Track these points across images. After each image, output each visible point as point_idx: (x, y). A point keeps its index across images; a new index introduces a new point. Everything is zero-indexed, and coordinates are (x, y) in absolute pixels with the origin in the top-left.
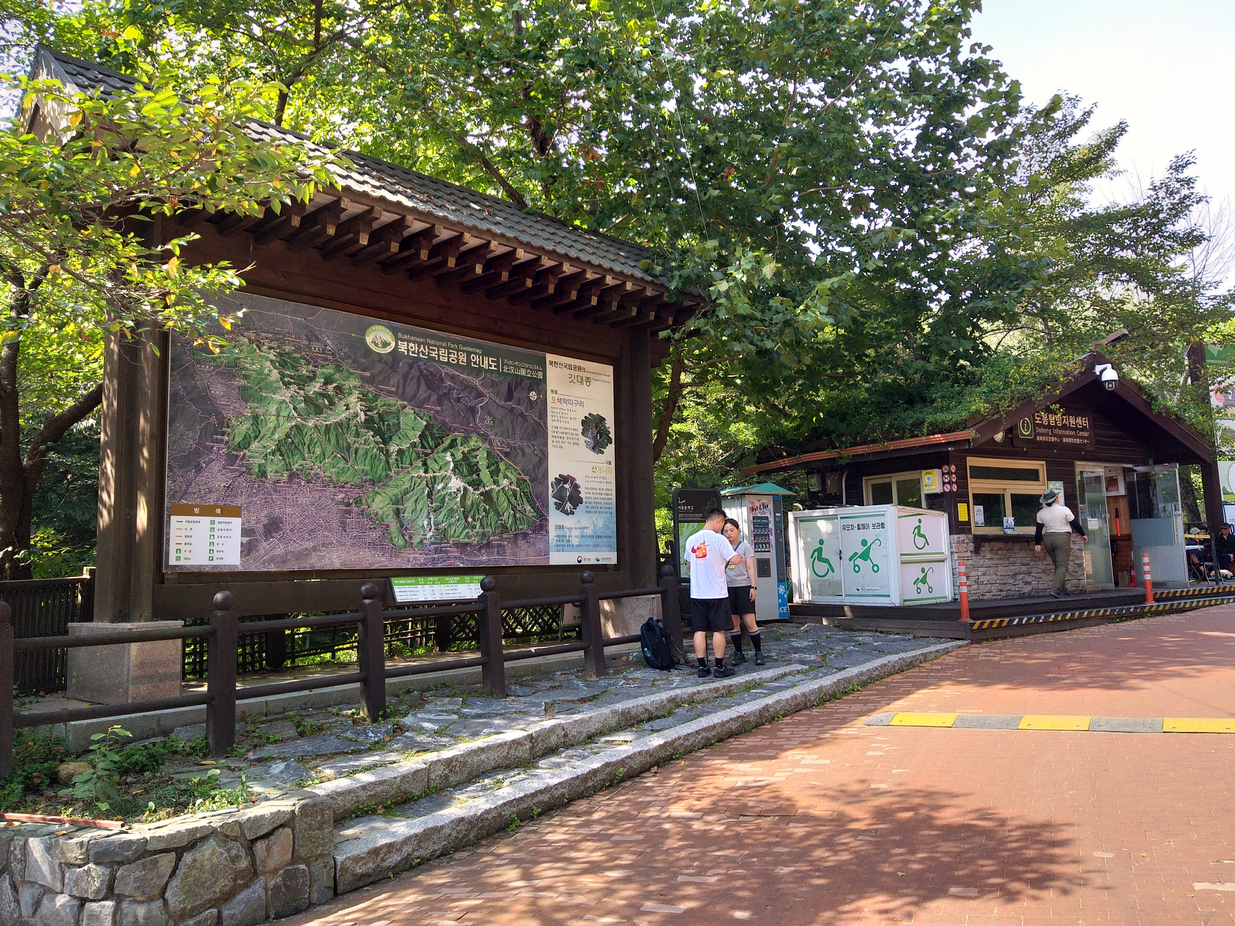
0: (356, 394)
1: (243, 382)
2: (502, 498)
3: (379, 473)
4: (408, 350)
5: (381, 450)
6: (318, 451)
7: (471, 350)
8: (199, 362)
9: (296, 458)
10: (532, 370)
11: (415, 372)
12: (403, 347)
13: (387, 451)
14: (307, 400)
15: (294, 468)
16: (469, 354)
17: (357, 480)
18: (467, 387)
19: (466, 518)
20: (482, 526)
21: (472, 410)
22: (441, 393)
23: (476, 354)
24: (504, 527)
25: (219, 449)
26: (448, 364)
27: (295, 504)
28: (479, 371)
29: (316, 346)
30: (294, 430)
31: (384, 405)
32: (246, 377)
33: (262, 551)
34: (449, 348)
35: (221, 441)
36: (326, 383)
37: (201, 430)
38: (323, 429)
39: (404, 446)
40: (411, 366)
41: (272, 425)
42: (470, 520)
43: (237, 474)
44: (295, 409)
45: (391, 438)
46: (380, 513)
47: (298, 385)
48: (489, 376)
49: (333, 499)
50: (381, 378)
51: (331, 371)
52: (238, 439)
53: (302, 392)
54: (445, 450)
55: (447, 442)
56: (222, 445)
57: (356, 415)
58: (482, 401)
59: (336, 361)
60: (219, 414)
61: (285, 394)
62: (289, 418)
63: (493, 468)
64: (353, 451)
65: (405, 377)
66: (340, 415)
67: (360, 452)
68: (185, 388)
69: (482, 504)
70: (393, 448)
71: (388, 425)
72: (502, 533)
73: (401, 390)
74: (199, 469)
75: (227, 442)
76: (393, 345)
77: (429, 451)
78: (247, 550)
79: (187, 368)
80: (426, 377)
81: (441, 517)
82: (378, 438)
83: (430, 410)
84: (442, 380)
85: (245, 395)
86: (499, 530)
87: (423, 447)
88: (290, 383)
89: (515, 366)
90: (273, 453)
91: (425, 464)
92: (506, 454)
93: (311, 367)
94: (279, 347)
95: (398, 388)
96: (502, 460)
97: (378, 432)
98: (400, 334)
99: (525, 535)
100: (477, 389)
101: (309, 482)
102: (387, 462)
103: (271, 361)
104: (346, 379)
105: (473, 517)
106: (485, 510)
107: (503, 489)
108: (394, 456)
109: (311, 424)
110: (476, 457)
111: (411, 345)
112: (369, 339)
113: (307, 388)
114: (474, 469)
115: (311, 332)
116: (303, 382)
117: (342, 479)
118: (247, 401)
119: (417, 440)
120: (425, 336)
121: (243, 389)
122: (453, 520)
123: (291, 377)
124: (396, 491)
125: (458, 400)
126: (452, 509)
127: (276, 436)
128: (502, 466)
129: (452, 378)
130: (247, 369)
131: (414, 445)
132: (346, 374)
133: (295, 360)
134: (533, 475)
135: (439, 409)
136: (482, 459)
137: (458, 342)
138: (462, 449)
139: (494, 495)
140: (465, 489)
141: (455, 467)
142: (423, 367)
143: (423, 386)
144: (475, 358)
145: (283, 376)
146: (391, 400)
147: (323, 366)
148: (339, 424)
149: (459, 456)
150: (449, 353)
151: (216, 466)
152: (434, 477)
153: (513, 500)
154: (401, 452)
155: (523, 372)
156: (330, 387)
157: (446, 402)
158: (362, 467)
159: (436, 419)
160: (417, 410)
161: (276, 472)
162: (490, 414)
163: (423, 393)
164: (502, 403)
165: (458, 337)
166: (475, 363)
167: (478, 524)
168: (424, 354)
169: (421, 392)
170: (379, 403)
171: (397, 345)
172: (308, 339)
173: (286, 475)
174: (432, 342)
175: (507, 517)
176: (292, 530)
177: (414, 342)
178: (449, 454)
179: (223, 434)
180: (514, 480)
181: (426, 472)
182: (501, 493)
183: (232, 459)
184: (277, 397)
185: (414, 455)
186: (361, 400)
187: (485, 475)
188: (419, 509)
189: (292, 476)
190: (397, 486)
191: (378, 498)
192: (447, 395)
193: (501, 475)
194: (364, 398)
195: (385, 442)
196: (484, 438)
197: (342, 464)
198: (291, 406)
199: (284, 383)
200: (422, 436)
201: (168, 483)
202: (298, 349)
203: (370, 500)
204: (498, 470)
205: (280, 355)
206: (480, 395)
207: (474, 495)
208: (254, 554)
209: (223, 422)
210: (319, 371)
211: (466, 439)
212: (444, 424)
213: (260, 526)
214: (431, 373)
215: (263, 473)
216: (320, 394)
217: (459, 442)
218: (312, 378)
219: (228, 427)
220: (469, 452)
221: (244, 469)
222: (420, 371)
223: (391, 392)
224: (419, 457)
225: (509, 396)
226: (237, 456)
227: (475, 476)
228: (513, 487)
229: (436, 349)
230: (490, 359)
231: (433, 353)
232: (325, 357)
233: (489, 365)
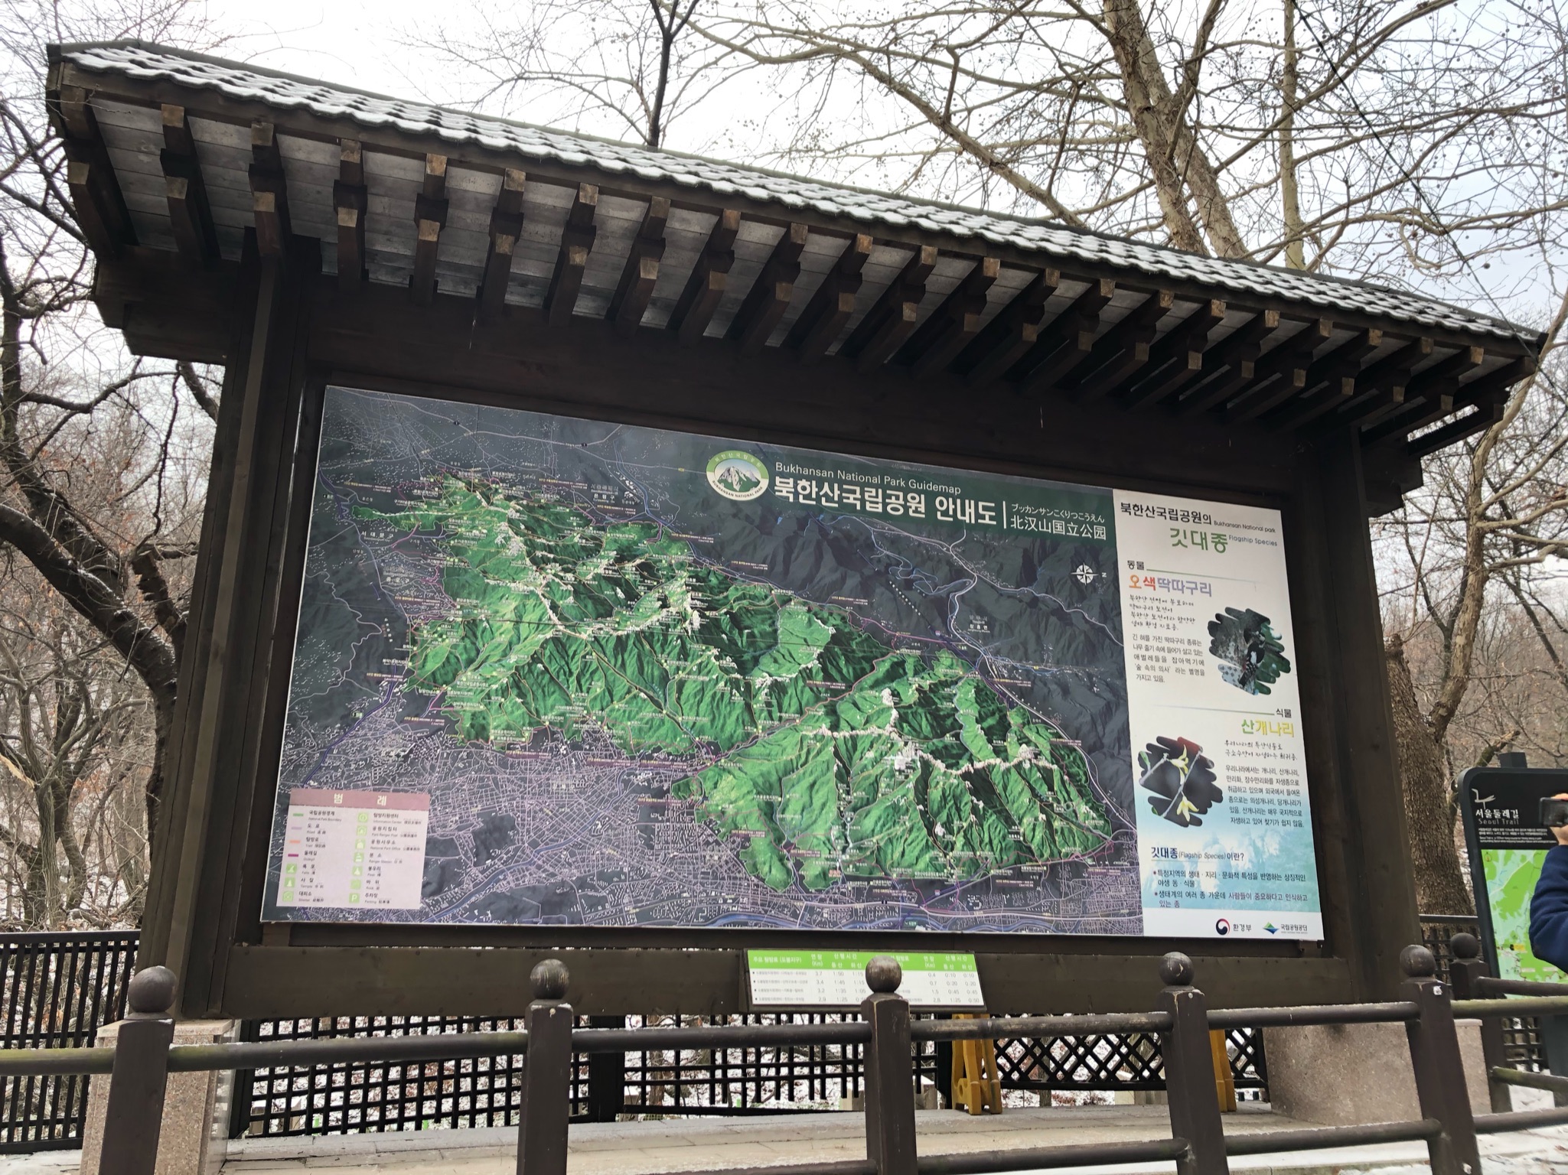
0: (683, 577)
1: (451, 561)
2: (1016, 785)
3: (730, 727)
4: (796, 494)
5: (735, 684)
6: (598, 687)
7: (935, 488)
8: (366, 527)
9: (550, 701)
10: (1079, 523)
11: (810, 534)
12: (784, 489)
13: (748, 686)
14: (580, 591)
15: (547, 719)
16: (930, 497)
17: (681, 744)
18: (926, 558)
19: (930, 827)
20: (968, 843)
21: (942, 607)
22: (867, 572)
23: (947, 496)
24: (1024, 851)
25: (392, 684)
26: (884, 515)
27: (545, 789)
28: (957, 526)
29: (603, 493)
30: (551, 646)
31: (743, 597)
32: (458, 551)
33: (468, 885)
34: (885, 487)
35: (399, 670)
36: (621, 559)
37: (359, 649)
38: (612, 644)
39: (785, 677)
40: (802, 524)
41: (504, 639)
42: (939, 830)
43: (426, 731)
44: (554, 607)
45: (756, 661)
46: (730, 810)
47: (562, 562)
48: (977, 536)
49: (627, 783)
50: (737, 547)
51: (633, 536)
52: (432, 666)
53: (570, 576)
54: (877, 685)
55: (883, 667)
56: (398, 678)
57: (683, 617)
58: (963, 586)
59: (645, 518)
60: (396, 619)
61: (536, 581)
62: (539, 625)
63: (991, 721)
64: (672, 686)
65: (789, 544)
66: (648, 615)
67: (689, 689)
68: (335, 573)
69: (968, 797)
70: (761, 680)
71: (751, 635)
72: (1018, 861)
73: (779, 568)
74: (349, 722)
75: (410, 672)
76: (764, 484)
77: (841, 686)
78: (437, 882)
79: (343, 538)
80: (834, 544)
81: (868, 823)
82: (728, 662)
83: (844, 604)
84: (870, 547)
85: (453, 584)
86: (1012, 856)
87: (828, 677)
88: (546, 561)
89: (1039, 517)
90: (504, 692)
91: (832, 711)
92: (1023, 693)
93: (590, 531)
94: (527, 496)
95: (772, 568)
96: (1012, 705)
97: (728, 649)
98: (779, 466)
99: (1077, 869)
100: (950, 563)
101: (575, 747)
102: (748, 707)
103: (511, 522)
104: (663, 550)
105: (948, 826)
106: (975, 810)
107: (1018, 767)
108: (762, 697)
109: (586, 634)
110: (950, 698)
111: (803, 483)
112: (713, 477)
113: (580, 569)
114: (945, 723)
115: (595, 467)
116: (570, 558)
117: (650, 740)
118: (455, 596)
119: (814, 664)
120: (836, 466)
121: (453, 571)
122: (898, 830)
123: (550, 549)
124: (766, 766)
125: (908, 585)
126: (895, 808)
127: (513, 659)
128: (1014, 719)
129: (894, 542)
130: (461, 537)
131: (807, 674)
132: (663, 541)
133: (559, 518)
134: (1092, 739)
135: (864, 602)
136: (964, 703)
137: (907, 476)
138: (916, 682)
139: (996, 778)
140: (927, 766)
141: (903, 718)
142: (828, 524)
143: (829, 559)
144: (943, 504)
145: (531, 547)
146: (759, 588)
147: (615, 528)
148: (647, 636)
149: (910, 696)
150: (886, 496)
151: (384, 717)
152: (854, 739)
153: (1043, 790)
154: (778, 689)
155: (1059, 528)
156: (630, 567)
157: (879, 590)
158: (692, 718)
159: (856, 622)
160: (815, 606)
161: (508, 727)
162: (981, 611)
163: (828, 572)
164: (1011, 589)
165: (905, 466)
166: (945, 513)
167: (960, 841)
168: (829, 499)
169: (823, 571)
170: (732, 593)
171: (772, 484)
172: (588, 480)
173: (528, 732)
174: (849, 477)
175: (1030, 825)
176: (534, 844)
177: (809, 478)
178: (886, 692)
179: (403, 656)
180: (1045, 747)
181: (835, 727)
182: (1014, 775)
183: (417, 703)
184: (519, 587)
185: (808, 694)
186: (695, 589)
187: (973, 736)
188: (817, 802)
189: (542, 735)
190: (768, 757)
191: (727, 781)
192: (883, 575)
193: (1011, 737)
194: (700, 582)
195: (743, 669)
196: (970, 659)
197: (648, 712)
198: (547, 603)
199: (534, 561)
200: (825, 658)
201: (286, 747)
202: (566, 499)
203: (708, 785)
204: (1003, 727)
205: (529, 509)
206: (958, 573)
207: (945, 778)
208: (452, 891)
209: (404, 634)
210: (607, 536)
211: (925, 665)
212: (875, 631)
213: (467, 835)
214: (848, 536)
215: (480, 731)
216: (608, 579)
217: (909, 667)
218: (593, 550)
219: (414, 642)
220: (934, 688)
221: (441, 722)
222: (823, 531)
223: (760, 573)
224: (818, 699)
225: (1028, 575)
226: (428, 698)
227: (948, 738)
228: (1043, 763)
229: (858, 489)
230: (981, 504)
231: (852, 496)
232: (621, 510)
233: (978, 516)
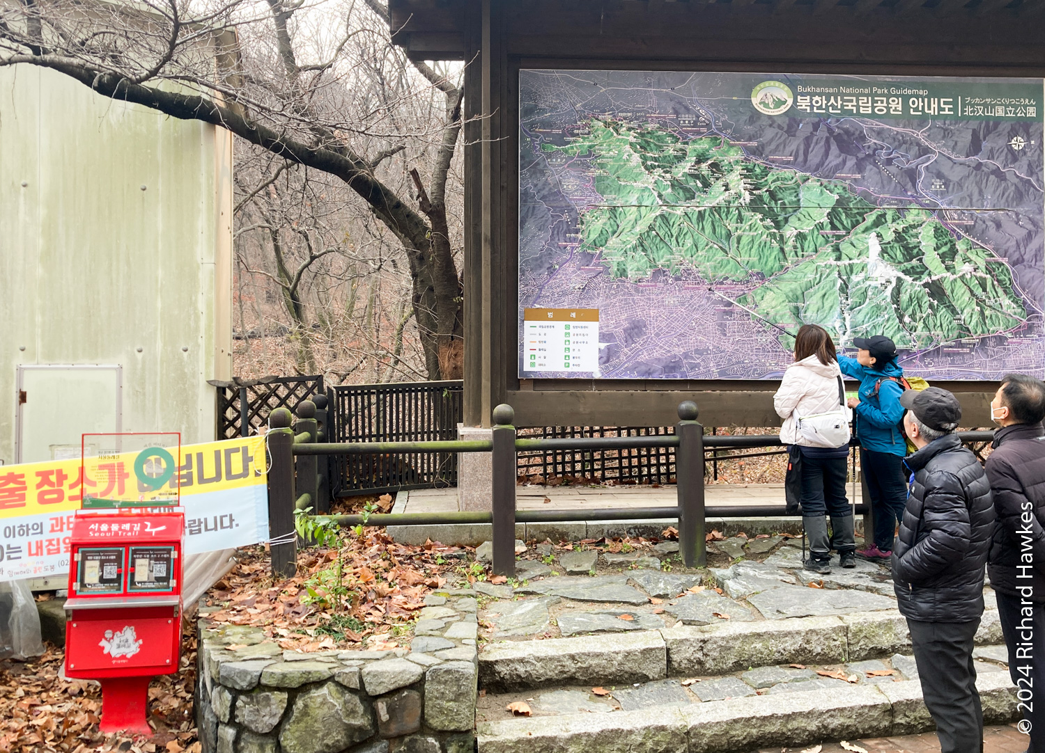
0: (738, 169)
1: (598, 172)
2: (961, 289)
3: (770, 264)
4: (812, 106)
5: (773, 236)
6: (689, 242)
7: (910, 92)
8: (550, 156)
9: (661, 253)
10: (1016, 107)
11: (822, 133)
12: (804, 103)
13: (782, 236)
14: (675, 184)
15: (660, 263)
16: (906, 99)
17: (740, 274)
18: (902, 142)
19: (901, 318)
20: (926, 326)
21: (912, 175)
22: (861, 155)
23: (917, 97)
24: (964, 330)
25: (573, 248)
26: (873, 116)
27: (661, 304)
28: (924, 119)
29: (686, 119)
30: (659, 219)
31: (778, 179)
32: (602, 166)
33: (623, 358)
34: (873, 95)
35: (575, 239)
36: (699, 162)
37: (553, 229)
38: (695, 216)
39: (806, 228)
40: (816, 127)
41: (633, 217)
42: (907, 319)
43: (593, 274)
44: (660, 196)
45: (786, 220)
46: (772, 313)
47: (663, 167)
48: (939, 124)
49: (708, 298)
50: (773, 146)
51: (707, 146)
52: (593, 236)
53: (668, 176)
54: (866, 230)
55: (871, 218)
56: (576, 244)
57: (739, 196)
58: (928, 159)
59: (713, 133)
60: (571, 210)
61: (648, 180)
62: (651, 208)
63: (944, 249)
64: (734, 239)
65: (808, 141)
66: (717, 196)
67: (744, 241)
68: (536, 186)
69: (927, 298)
70: (789, 232)
71: (784, 204)
72: (960, 336)
73: (801, 158)
74: (552, 271)
75: (582, 241)
76: (790, 102)
77: (843, 232)
78: (607, 357)
79: (538, 164)
80: (838, 139)
81: (860, 317)
82: (768, 222)
83: (844, 179)
84: (862, 138)
85: (600, 185)
86: (956, 333)
87: (834, 227)
88: (653, 167)
89: (985, 105)
90: (635, 249)
91: (837, 249)
92: (968, 229)
93: (679, 145)
94: (640, 126)
95: (796, 159)
96: (959, 237)
97: (769, 214)
98: (800, 88)
99: (1001, 340)
100: (918, 144)
101: (677, 279)
102: (782, 250)
103: (631, 144)
104: (725, 153)
105: (913, 316)
106: (931, 306)
107: (962, 277)
108: (791, 243)
109: (679, 211)
110: (916, 236)
111: (817, 98)
112: (755, 101)
113: (674, 170)
114: (912, 252)
115: (680, 103)
116: (667, 164)
117: (721, 273)
118: (603, 193)
119: (825, 220)
120: (837, 84)
121: (599, 179)
122: (880, 320)
123: (655, 159)
124: (794, 285)
125: (889, 162)
126: (878, 307)
127: (638, 230)
128: (960, 246)
129: (879, 133)
130: (603, 157)
131: (821, 226)
132: (725, 147)
133: (659, 139)
134: (1016, 256)
135: (858, 176)
136: (926, 239)
137: (889, 85)
138: (894, 226)
139: (947, 286)
140: (899, 279)
141: (884, 251)
142: (833, 125)
143: (834, 148)
144: (915, 103)
145: (645, 159)
146: (787, 173)
147: (694, 141)
148: (716, 209)
149: (889, 236)
150: (874, 102)
151: (570, 268)
152: (851, 266)
153: (979, 291)
154: (801, 237)
155: (1000, 112)
156: (704, 166)
157: (869, 167)
158: (747, 258)
159: (852, 190)
160: (825, 181)
161: (638, 270)
162: (939, 175)
163: (834, 158)
164: (962, 159)
165: (888, 78)
166: (916, 110)
167: (920, 325)
168: (835, 108)
169: (830, 158)
170: (770, 178)
171: (795, 101)
172: (676, 112)
173: (649, 272)
174: (848, 91)
175: (969, 313)
176: (657, 335)
177: (820, 95)
178: (873, 234)
179: (577, 232)
180: (982, 264)
181: (839, 258)
182: (959, 282)
183: (587, 258)
184: (639, 185)
185: (821, 239)
186: (746, 177)
187: (932, 259)
188: (827, 305)
189: (658, 272)
190: (795, 280)
191: (769, 295)
192: (872, 157)
193: (958, 258)
194: (749, 173)
195: (778, 225)
196: (932, 209)
197: (720, 255)
198: (656, 194)
199: (646, 168)
200: (833, 215)
201: (521, 287)
202: (663, 126)
203: (758, 298)
204: (953, 252)
205: (642, 135)
206: (925, 151)
207: (913, 287)
208: (614, 361)
209: (578, 220)
210: (689, 148)
211: (900, 212)
212: (866, 196)
213: (620, 330)
214: (847, 132)
215: (623, 273)
216: (691, 175)
217: (889, 217)
218: (681, 158)
219: (582, 223)
220: (905, 230)
221: (601, 269)
222: (830, 130)
223: (788, 163)
224: (827, 242)
225: (975, 147)
226: (593, 255)
227: (915, 262)
228: (979, 274)
229: (854, 99)
230: (942, 100)
231: (850, 104)
232: (698, 128)
233: (940, 109)
